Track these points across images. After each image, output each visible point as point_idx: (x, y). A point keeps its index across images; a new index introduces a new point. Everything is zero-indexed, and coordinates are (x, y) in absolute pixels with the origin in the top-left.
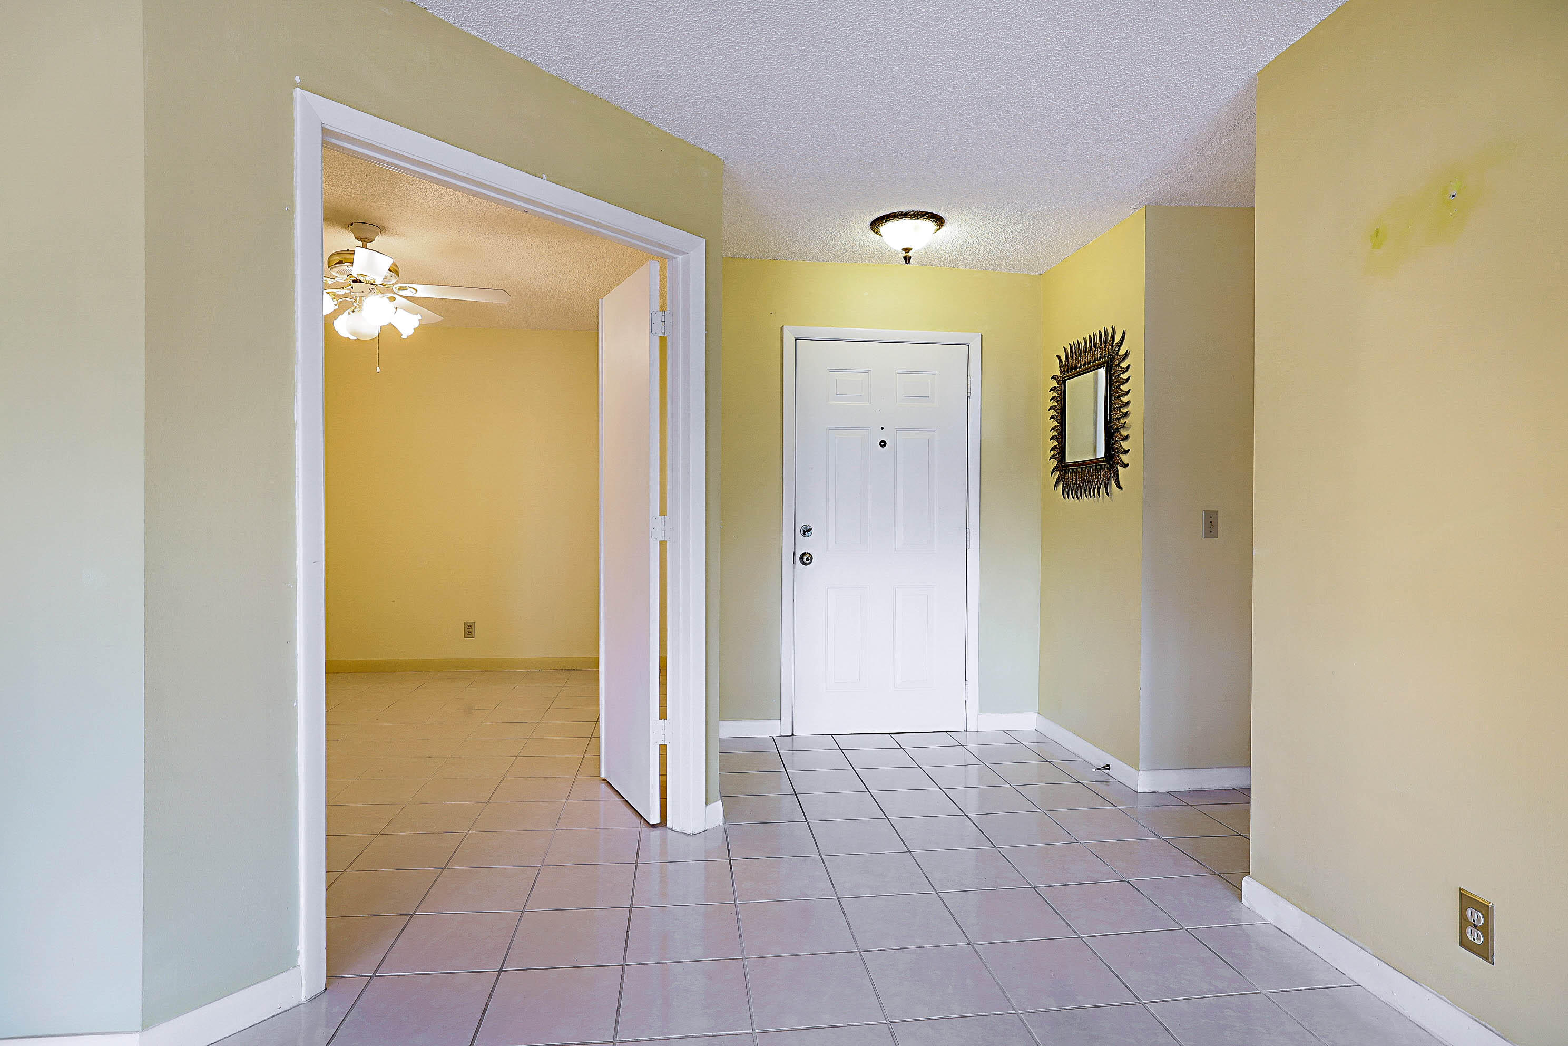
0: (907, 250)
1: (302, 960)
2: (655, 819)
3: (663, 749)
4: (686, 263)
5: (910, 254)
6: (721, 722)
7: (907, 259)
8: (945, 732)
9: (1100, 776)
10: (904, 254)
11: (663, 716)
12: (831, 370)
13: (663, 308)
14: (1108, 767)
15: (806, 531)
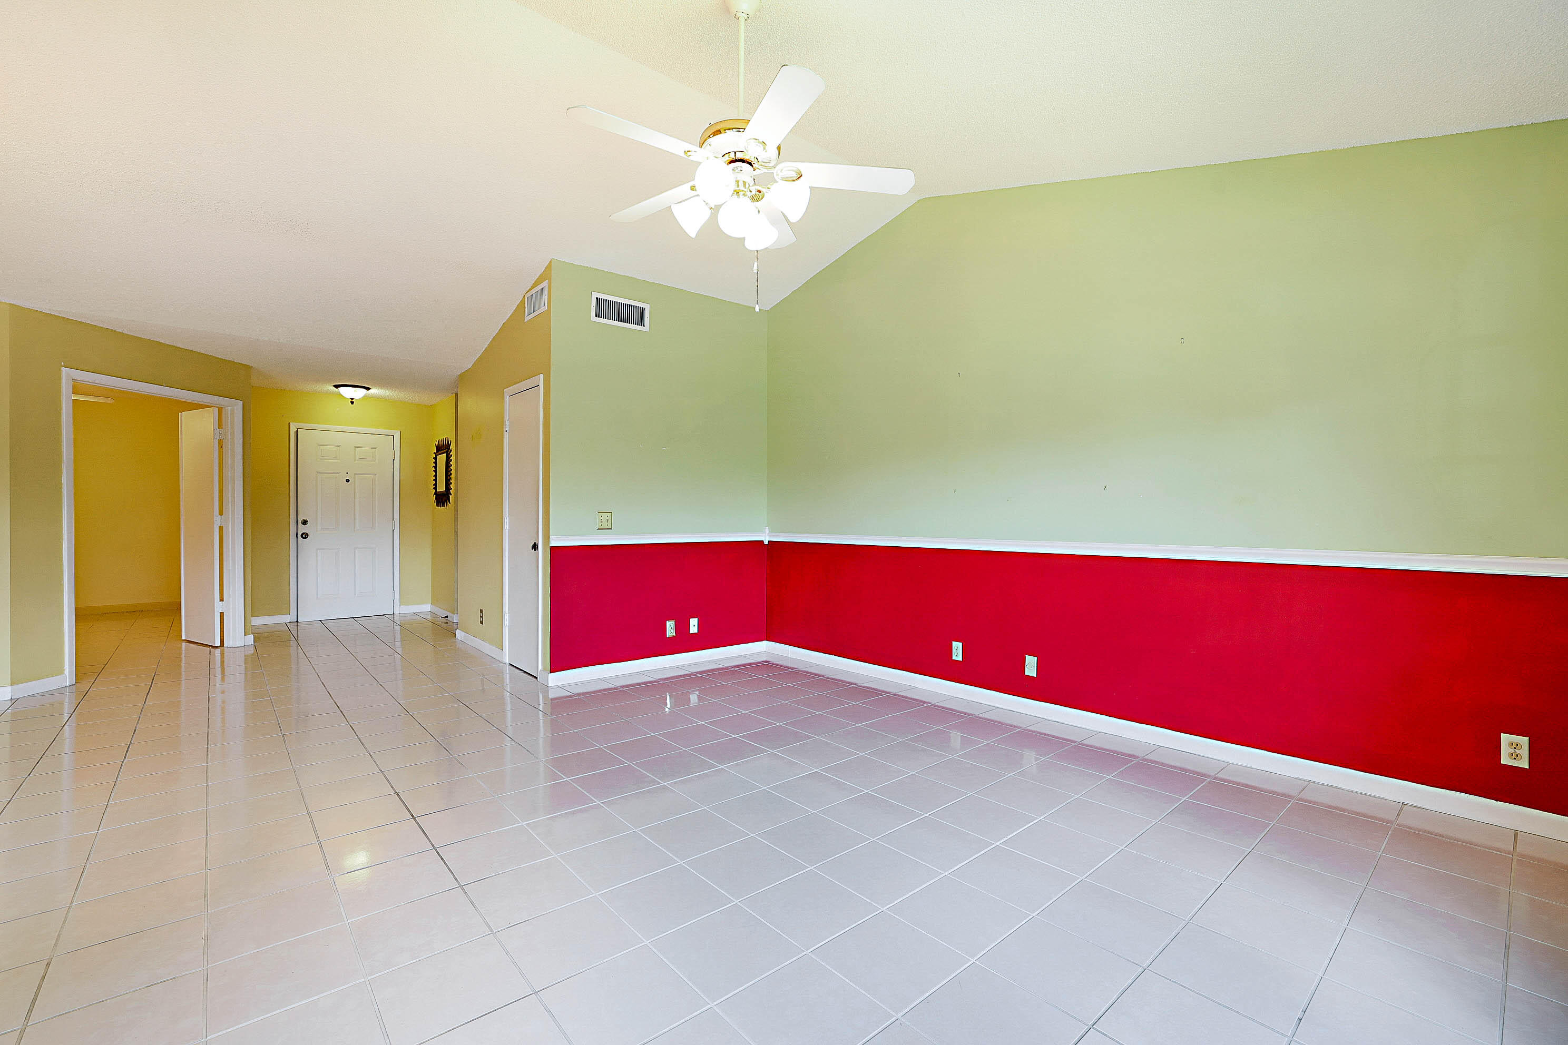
0: (352, 399)
1: (67, 672)
2: (218, 643)
3: (222, 614)
4: (233, 411)
5: (353, 401)
6: (253, 618)
7: (352, 403)
8: (384, 615)
9: (444, 620)
10: (350, 400)
11: (222, 600)
12: (319, 445)
13: (220, 427)
14: (447, 617)
15: (305, 522)
